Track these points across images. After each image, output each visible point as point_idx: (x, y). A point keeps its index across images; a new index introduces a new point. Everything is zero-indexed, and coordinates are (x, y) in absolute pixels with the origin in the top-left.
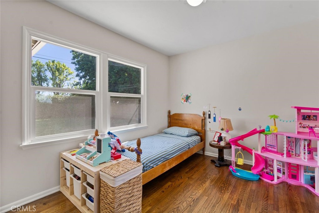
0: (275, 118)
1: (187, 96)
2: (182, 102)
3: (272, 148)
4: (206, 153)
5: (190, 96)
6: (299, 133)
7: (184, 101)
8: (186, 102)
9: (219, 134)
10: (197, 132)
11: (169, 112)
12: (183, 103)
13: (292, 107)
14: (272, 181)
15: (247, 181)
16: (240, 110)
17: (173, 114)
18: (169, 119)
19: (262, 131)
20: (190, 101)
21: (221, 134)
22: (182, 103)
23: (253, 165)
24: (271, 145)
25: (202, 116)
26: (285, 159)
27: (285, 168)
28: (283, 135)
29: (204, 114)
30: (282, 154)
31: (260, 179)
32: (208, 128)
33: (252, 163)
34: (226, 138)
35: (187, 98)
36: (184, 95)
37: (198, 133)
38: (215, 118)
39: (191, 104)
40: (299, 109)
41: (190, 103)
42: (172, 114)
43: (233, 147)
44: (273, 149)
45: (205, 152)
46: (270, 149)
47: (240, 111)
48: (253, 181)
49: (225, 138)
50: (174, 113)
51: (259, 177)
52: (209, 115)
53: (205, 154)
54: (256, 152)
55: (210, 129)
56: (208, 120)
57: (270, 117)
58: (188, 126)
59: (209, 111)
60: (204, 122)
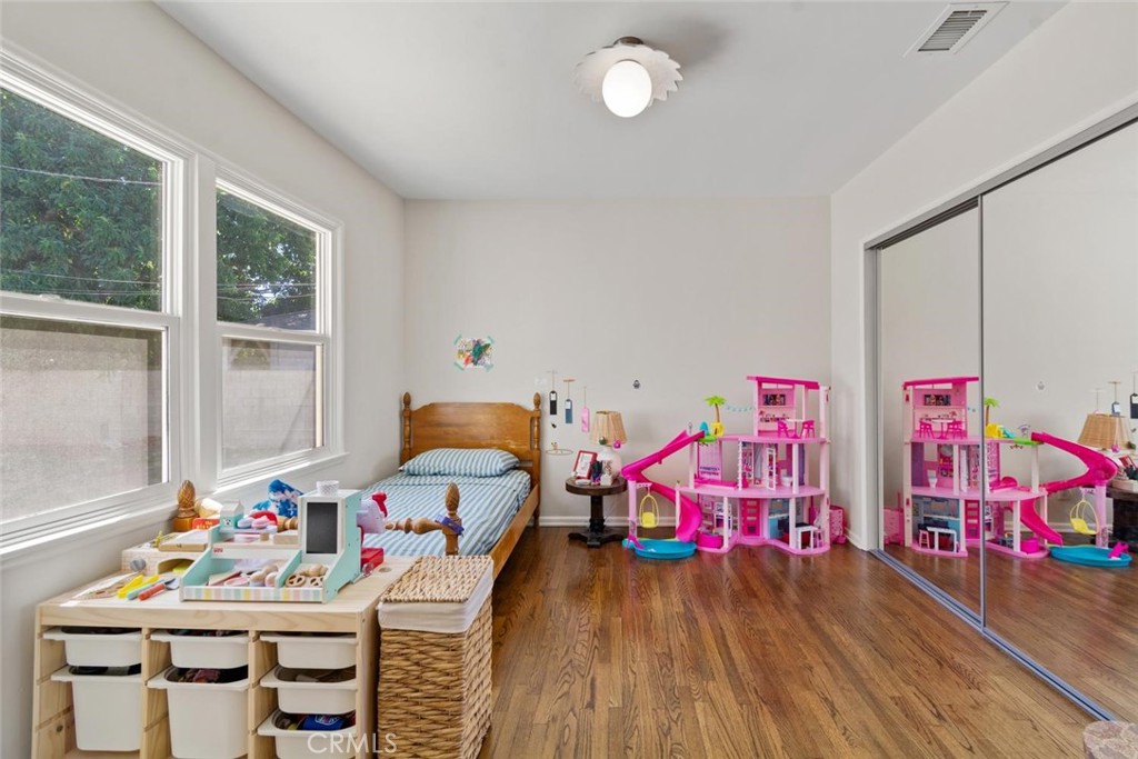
0: (717, 403)
1: (477, 343)
2: (456, 364)
3: (710, 473)
4: (544, 521)
5: (487, 346)
6: (761, 433)
7: (467, 361)
8: (476, 363)
9: (591, 456)
10: (517, 459)
11: (407, 400)
12: (463, 369)
13: (749, 378)
14: (719, 548)
15: (676, 561)
16: (637, 386)
17: (425, 408)
18: (407, 423)
19: (700, 437)
20: (488, 362)
21: (595, 455)
22: (457, 368)
23: (677, 524)
24: (709, 469)
25: (532, 407)
26: (741, 493)
27: (738, 518)
28: (737, 439)
29: (538, 402)
30: (735, 484)
31: (696, 551)
32: (547, 445)
33: (675, 521)
34: (612, 466)
35: (479, 351)
36: (468, 340)
37: (521, 461)
38: (569, 413)
39: (491, 370)
40: (761, 381)
41: (489, 367)
42: (416, 405)
43: (632, 485)
44: (713, 477)
45: (541, 518)
46: (707, 476)
47: (637, 390)
48: (686, 558)
49: (609, 463)
50: (427, 403)
51: (695, 546)
52: (553, 405)
53: (541, 524)
54: (684, 489)
55: (555, 445)
56: (549, 419)
57: (708, 403)
58: (483, 443)
59: (553, 392)
60: (538, 426)
